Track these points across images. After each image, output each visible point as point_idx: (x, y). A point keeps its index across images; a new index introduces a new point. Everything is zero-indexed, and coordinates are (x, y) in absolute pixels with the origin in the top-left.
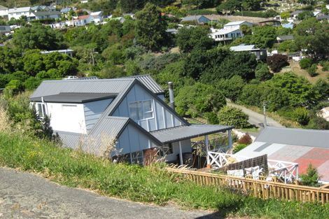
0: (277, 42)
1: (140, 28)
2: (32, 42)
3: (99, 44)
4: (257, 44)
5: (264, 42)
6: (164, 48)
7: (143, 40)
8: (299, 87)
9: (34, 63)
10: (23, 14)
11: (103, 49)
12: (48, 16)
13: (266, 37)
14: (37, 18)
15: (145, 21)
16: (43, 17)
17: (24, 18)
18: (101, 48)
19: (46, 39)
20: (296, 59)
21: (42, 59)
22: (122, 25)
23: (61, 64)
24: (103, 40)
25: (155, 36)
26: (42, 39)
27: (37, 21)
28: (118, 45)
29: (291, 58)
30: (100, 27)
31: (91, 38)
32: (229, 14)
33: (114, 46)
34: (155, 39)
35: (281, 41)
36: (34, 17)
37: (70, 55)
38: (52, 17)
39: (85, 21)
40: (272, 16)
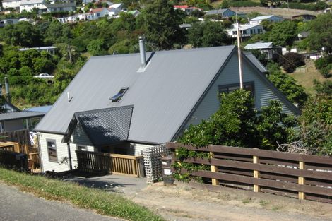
0: (297, 39)
1: (149, 23)
2: (14, 38)
3: (107, 40)
4: (275, 41)
5: (282, 39)
6: (176, 45)
7: (152, 36)
8: (287, 88)
9: (9, 61)
10: (36, 6)
11: (111, 45)
12: (61, 9)
13: (285, 33)
14: (49, 11)
15: (154, 16)
16: (55, 9)
17: (36, 10)
18: (108, 44)
19: (29, 35)
20: (314, 57)
21: (18, 57)
22: (135, 20)
23: (37, 62)
24: (111, 36)
25: (166, 31)
26: (24, 35)
27: (49, 14)
28: (126, 41)
29: (309, 57)
30: (111, 21)
31: (99, 34)
32: (274, 6)
33: (121, 43)
34: (166, 35)
35: (302, 39)
36: (46, 10)
37: (52, 52)
38: (65, 10)
39: (98, 15)
40: (323, 9)
